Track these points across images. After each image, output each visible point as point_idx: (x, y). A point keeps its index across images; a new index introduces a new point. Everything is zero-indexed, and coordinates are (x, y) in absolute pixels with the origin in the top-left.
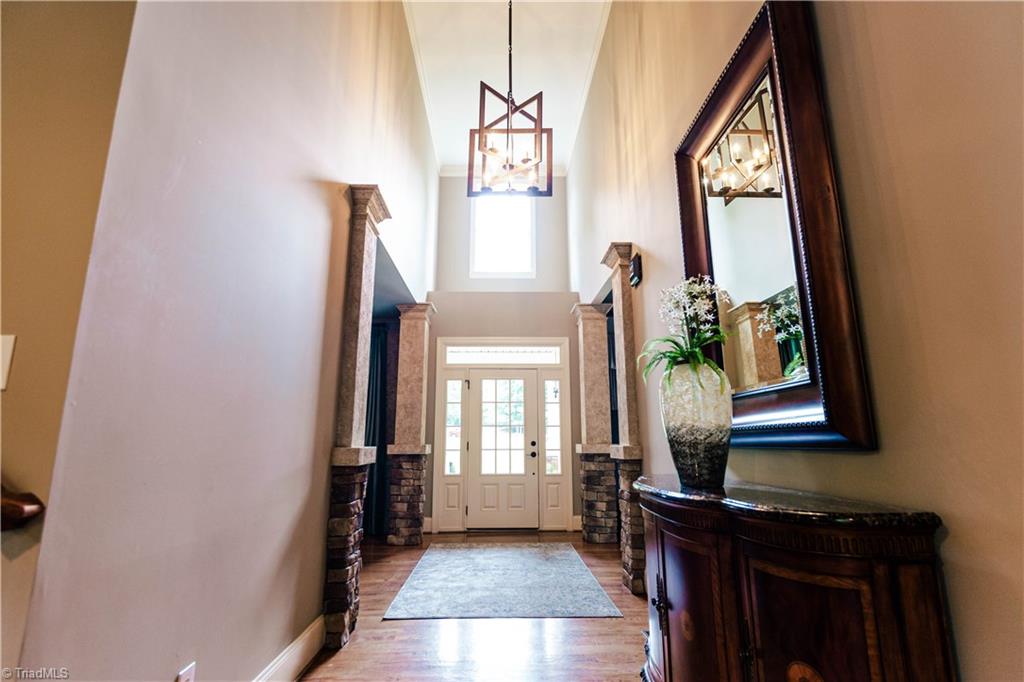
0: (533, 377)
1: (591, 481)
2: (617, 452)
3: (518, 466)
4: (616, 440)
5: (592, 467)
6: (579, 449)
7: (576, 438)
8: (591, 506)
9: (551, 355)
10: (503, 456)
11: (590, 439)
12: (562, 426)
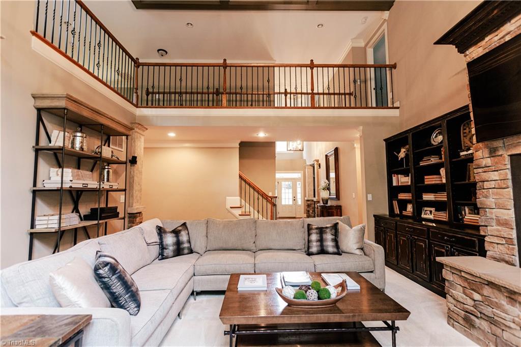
0: (294, 181)
1: (309, 206)
2: (315, 199)
3: (291, 203)
4: (314, 197)
5: (309, 203)
6: (306, 199)
7: (305, 196)
8: (308, 211)
9: (298, 175)
10: (287, 200)
11: (308, 196)
12: (301, 193)
